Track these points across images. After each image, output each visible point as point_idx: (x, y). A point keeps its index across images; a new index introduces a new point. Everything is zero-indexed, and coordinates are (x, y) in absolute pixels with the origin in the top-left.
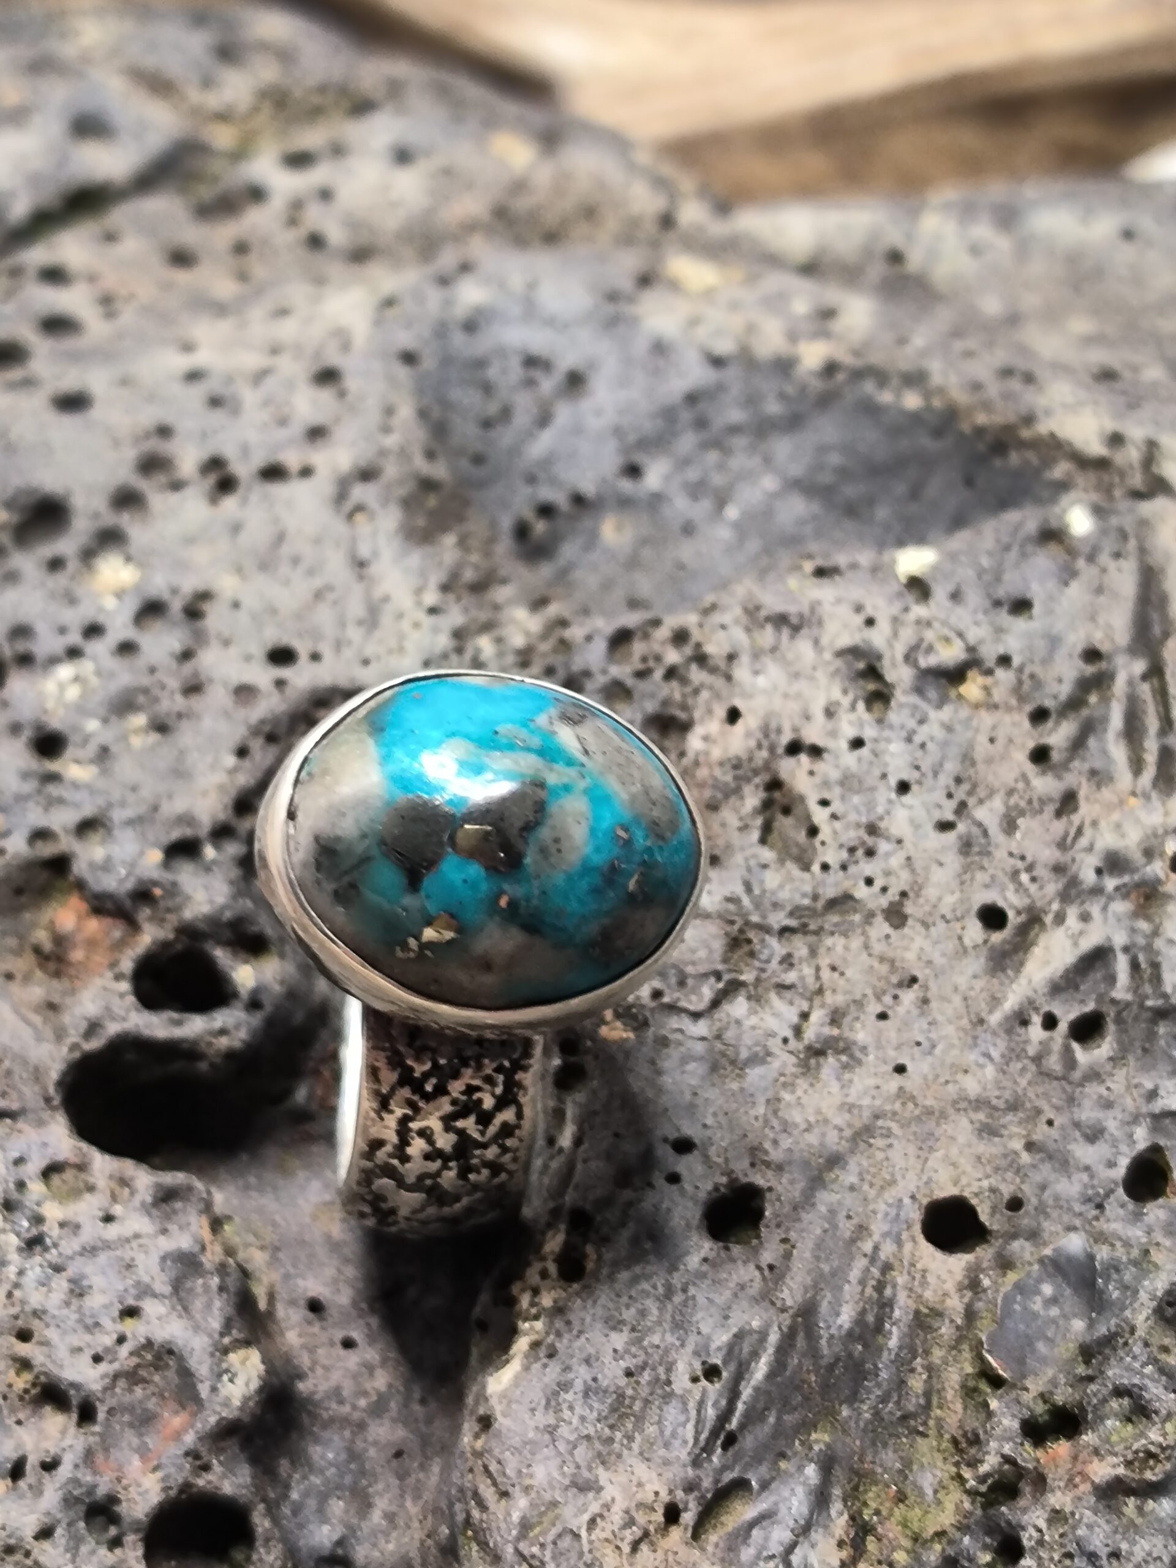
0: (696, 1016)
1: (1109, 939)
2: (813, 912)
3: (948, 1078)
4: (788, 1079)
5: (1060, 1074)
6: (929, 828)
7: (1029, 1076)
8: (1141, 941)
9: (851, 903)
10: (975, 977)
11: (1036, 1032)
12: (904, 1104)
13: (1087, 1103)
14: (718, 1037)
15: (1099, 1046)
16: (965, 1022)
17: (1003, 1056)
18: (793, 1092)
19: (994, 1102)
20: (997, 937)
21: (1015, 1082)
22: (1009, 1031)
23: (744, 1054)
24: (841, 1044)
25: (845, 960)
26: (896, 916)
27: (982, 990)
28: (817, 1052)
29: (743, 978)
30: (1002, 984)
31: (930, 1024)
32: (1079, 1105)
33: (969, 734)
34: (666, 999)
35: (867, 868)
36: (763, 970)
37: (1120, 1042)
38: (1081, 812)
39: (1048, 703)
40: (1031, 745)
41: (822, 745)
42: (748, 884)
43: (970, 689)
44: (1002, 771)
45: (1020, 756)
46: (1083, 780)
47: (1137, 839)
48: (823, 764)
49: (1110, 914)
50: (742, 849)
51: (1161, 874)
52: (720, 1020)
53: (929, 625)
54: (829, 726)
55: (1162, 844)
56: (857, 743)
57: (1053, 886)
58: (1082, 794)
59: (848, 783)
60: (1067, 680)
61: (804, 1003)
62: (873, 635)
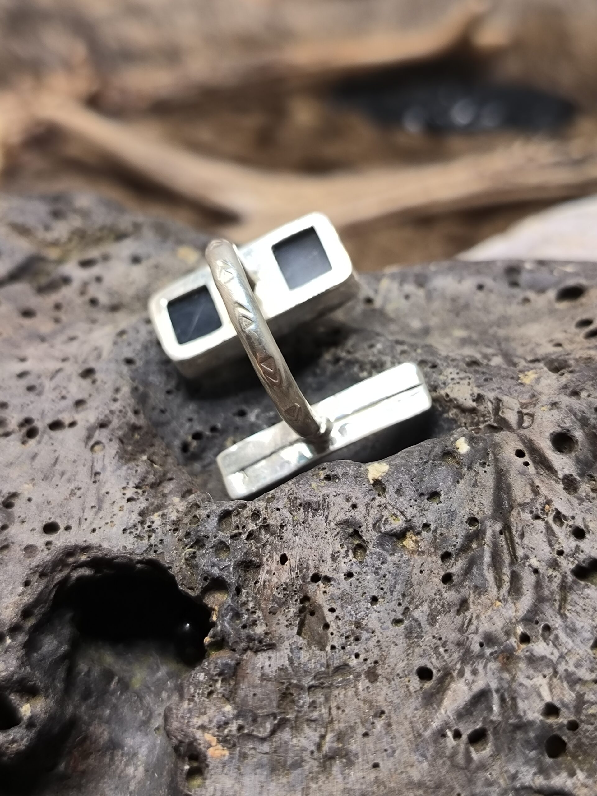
0: (263, 740)
1: (488, 685)
2: (326, 675)
3: (403, 770)
4: (314, 775)
5: (464, 766)
6: (389, 624)
7: (447, 767)
8: (506, 686)
9: (348, 668)
10: (416, 709)
11: (450, 741)
12: (378, 787)
13: (480, 783)
14: (275, 752)
15: (484, 749)
16: (411, 736)
17: (433, 756)
18: (317, 783)
19: (428, 783)
20: (428, 685)
21: (440, 772)
22: (436, 741)
23: (289, 762)
24: (344, 752)
25: (345, 702)
26: (372, 675)
27: (420, 717)
28: (330, 758)
29: (288, 717)
30: (431, 713)
31: (392, 738)
32: (475, 784)
33: (409, 569)
34: (246, 731)
35: (356, 648)
36: (299, 712)
37: (496, 746)
38: (471, 610)
39: (450, 549)
40: (443, 573)
41: (331, 576)
42: (291, 660)
43: (409, 543)
44: (428, 589)
45: (437, 580)
46: (471, 592)
47: (502, 625)
48: (331, 587)
49: (488, 670)
50: (288, 638)
51: (515, 645)
52: (276, 742)
53: (386, 507)
54: (335, 565)
55: (515, 628)
56: (349, 575)
57: (456, 656)
58: (471, 600)
59: (345, 598)
60: (460, 536)
61: (323, 730)
62: (356, 514)
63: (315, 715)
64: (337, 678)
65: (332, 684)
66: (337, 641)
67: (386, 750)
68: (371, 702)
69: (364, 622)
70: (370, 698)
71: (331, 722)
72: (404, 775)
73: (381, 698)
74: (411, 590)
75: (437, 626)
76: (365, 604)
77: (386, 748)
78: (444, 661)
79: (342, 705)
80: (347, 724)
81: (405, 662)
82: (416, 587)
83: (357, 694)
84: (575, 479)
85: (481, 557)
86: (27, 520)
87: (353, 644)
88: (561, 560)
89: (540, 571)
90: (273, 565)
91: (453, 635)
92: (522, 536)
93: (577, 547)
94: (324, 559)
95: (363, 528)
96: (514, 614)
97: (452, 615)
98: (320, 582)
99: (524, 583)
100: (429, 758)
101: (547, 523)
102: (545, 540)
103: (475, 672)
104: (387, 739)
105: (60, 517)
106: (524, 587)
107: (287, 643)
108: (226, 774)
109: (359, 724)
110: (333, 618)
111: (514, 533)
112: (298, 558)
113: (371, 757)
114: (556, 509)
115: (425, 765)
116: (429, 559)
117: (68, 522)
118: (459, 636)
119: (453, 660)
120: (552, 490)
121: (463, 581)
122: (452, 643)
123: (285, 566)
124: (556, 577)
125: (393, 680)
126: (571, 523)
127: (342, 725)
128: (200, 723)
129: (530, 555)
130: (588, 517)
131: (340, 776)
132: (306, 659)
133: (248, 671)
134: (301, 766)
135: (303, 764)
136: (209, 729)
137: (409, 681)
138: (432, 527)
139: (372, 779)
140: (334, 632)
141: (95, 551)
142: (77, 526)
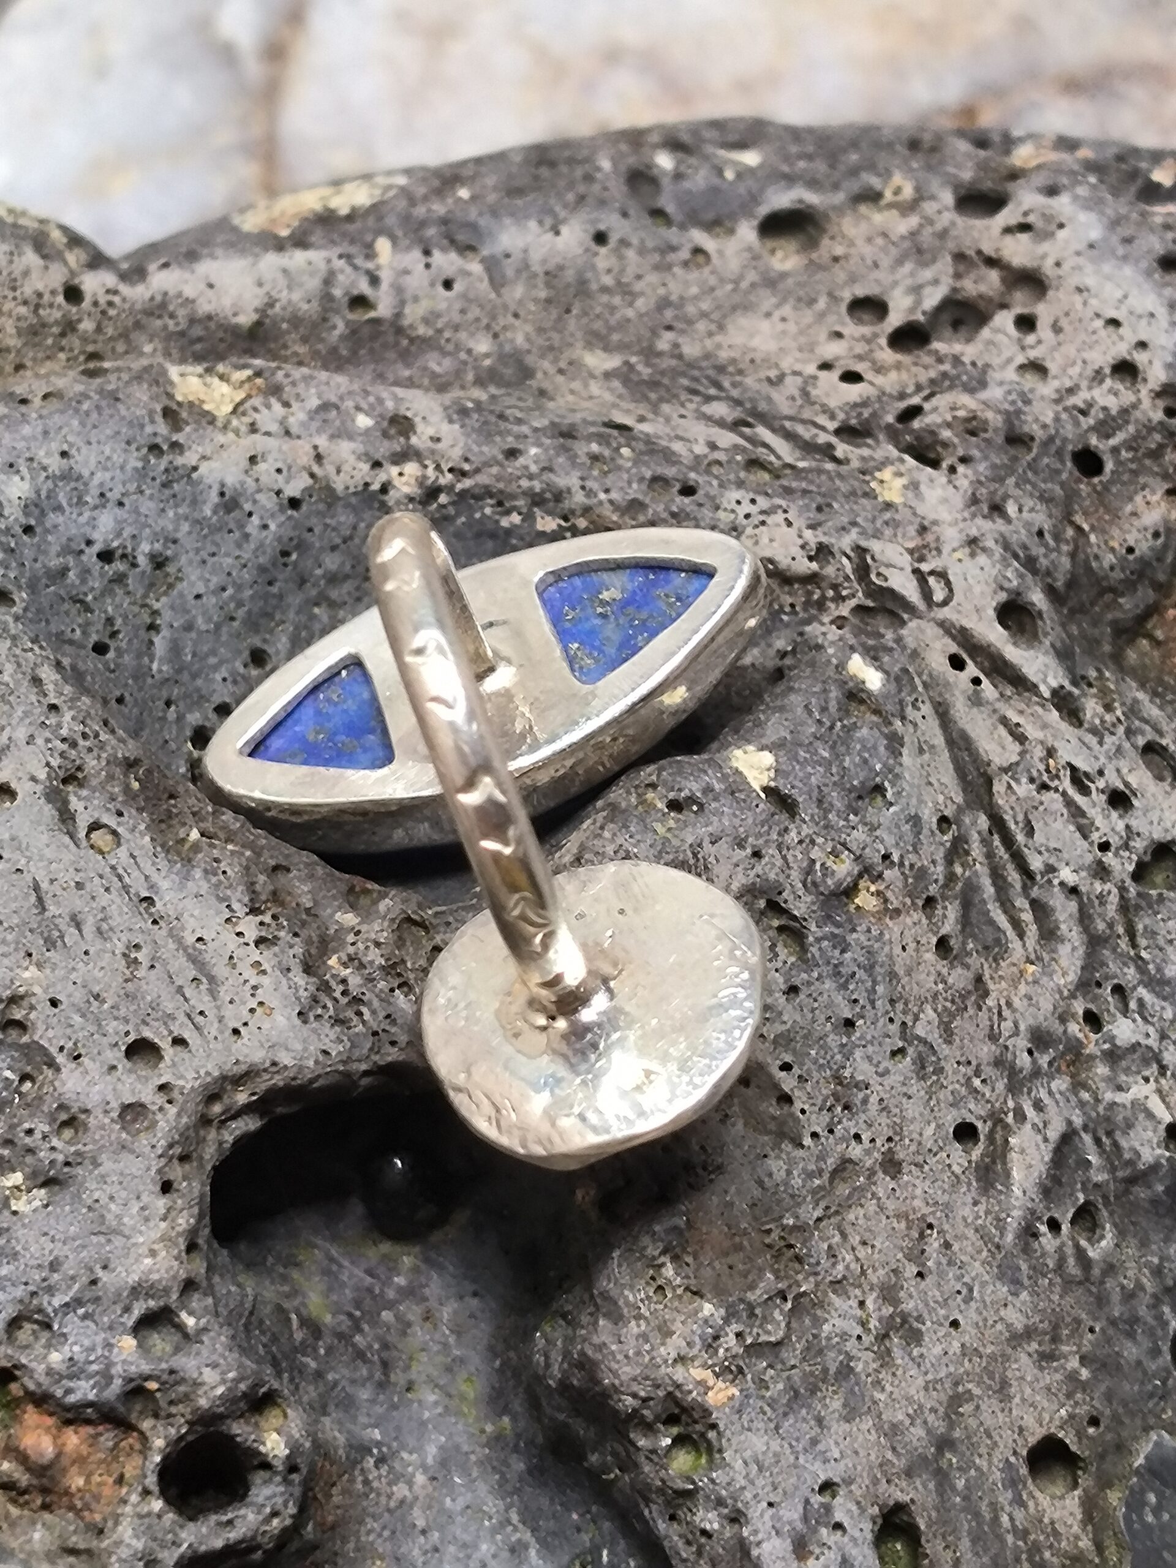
0: (778, 1345)
1: (1069, 1123)
3: (996, 1318)
4: (875, 1377)
5: (1082, 1277)
6: (886, 1062)
7: (1058, 1289)
8: (1093, 1114)
9: (851, 1166)
10: (976, 1203)
11: (1047, 1240)
12: (971, 1360)
15: (1103, 1237)
16: (985, 1253)
17: (1030, 1278)
18: (883, 1389)
19: (1040, 1327)
20: (976, 1152)
21: (1050, 1300)
22: (1026, 1249)
23: (832, 1369)
24: (899, 1320)
25: (870, 1230)
26: (892, 1166)
27: (987, 1215)
28: (884, 1337)
29: (803, 1289)
30: (999, 1202)
31: (959, 1268)
32: (1108, 1303)
33: (887, 949)
34: (749, 1340)
35: (851, 1125)
36: (817, 1273)
37: (1115, 1225)
38: (994, 994)
39: (933, 891)
40: (934, 940)
43: (868, 898)
44: (923, 975)
45: (931, 955)
46: (983, 959)
48: (769, 1024)
51: (1081, 1036)
53: (813, 843)
55: (1071, 1005)
56: (792, 992)
57: (1002, 1083)
58: (987, 976)
59: (800, 1036)
60: (938, 859)
61: (857, 1292)
62: (767, 869)
63: (839, 1270)
64: (843, 1190)
65: (841, 1207)
66: (818, 1123)
67: (959, 1293)
68: (907, 1215)
69: (847, 1072)
70: (903, 1209)
71: (864, 1273)
72: (1000, 1327)
73: (919, 1203)
74: (899, 988)
75: (957, 1041)
76: (836, 1039)
77: (958, 1288)
78: (988, 1101)
79: (867, 1236)
80: (887, 1269)
81: (934, 1124)
82: (905, 980)
83: (882, 1209)
84: (1071, 694)
85: (978, 887)
86: (82, 1051)
87: (845, 1119)
88: (1109, 858)
89: (1082, 889)
91: (985, 1049)
92: (1030, 829)
93: (1128, 827)
95: (788, 895)
96: (1062, 981)
97: (971, 1012)
99: (1060, 919)
100: (1026, 1282)
101: (1064, 794)
102: (1072, 828)
103: (1039, 1105)
104: (952, 1272)
106: (1062, 926)
107: (738, 1155)
108: (750, 1429)
109: (904, 1260)
110: (795, 1082)
111: (1013, 826)
113: (942, 1312)
114: (1069, 764)
115: (1024, 1296)
116: (908, 920)
117: (170, 1030)
118: (993, 1047)
119: (999, 1095)
120: (1046, 726)
121: (965, 942)
122: (988, 1064)
124: (1109, 893)
125: (926, 1162)
126: (1101, 784)
127: (881, 1272)
129: (1056, 864)
130: (1124, 766)
131: (910, 1364)
132: (783, 1172)
134: (850, 1371)
135: (853, 1364)
136: (692, 1359)
137: (948, 1156)
138: (896, 857)
139: (959, 1350)
140: (806, 1107)
141: (266, 1076)
142: (195, 1033)
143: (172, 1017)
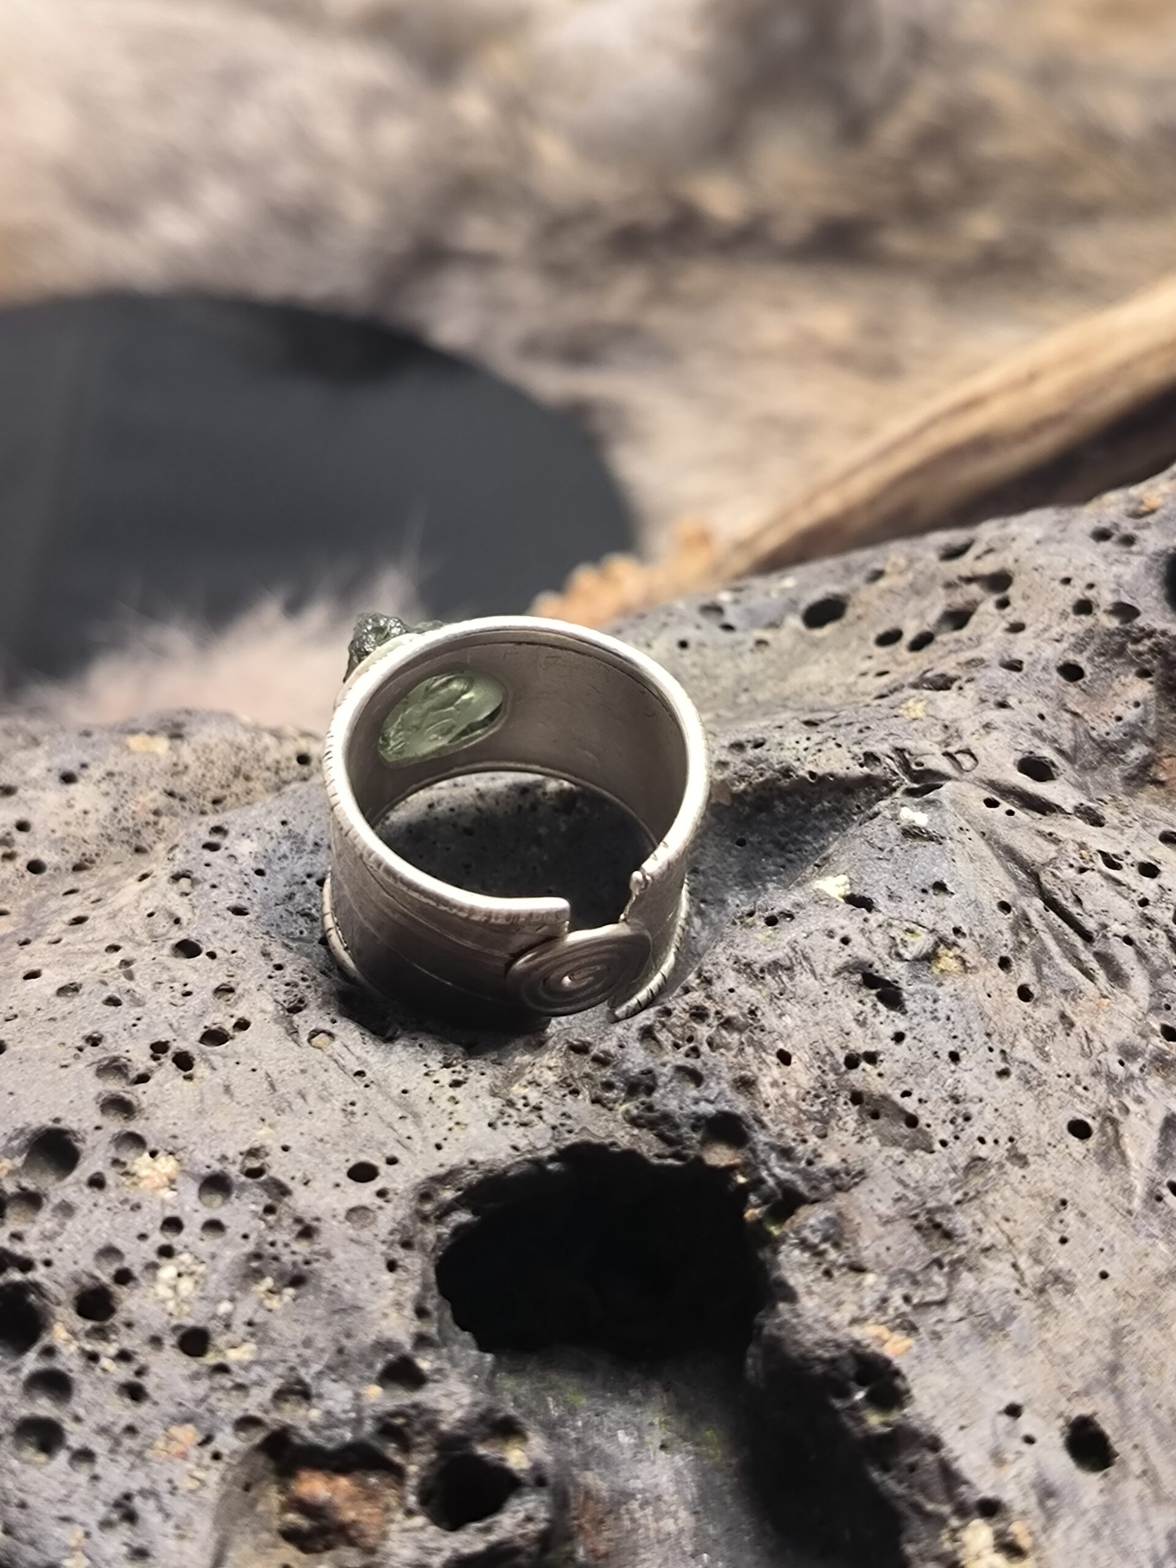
0: (942, 1303)
1: (1169, 1111)
2: (962, 1181)
3: (1140, 1266)
4: (1039, 1322)
6: (995, 1081)
9: (980, 1163)
12: (1125, 1301)
14: (971, 1312)
16: (1118, 1217)
17: (1163, 1231)
20: (1092, 1142)
22: (1153, 1209)
23: (998, 1318)
24: (1052, 1277)
25: (1009, 1209)
26: (1018, 1159)
27: (1113, 1188)
28: (1041, 1290)
29: (957, 1256)
30: (1122, 1177)
31: (1098, 1230)
33: (973, 996)
34: (915, 1301)
35: (973, 1130)
36: (965, 1243)
38: (1078, 1024)
39: (1005, 953)
40: (1015, 988)
41: (873, 1049)
42: (901, 1182)
43: (948, 961)
44: (1011, 1015)
45: (1015, 999)
46: (1062, 1000)
47: (1130, 1028)
48: (884, 1064)
49: (1153, 1091)
50: (874, 1156)
51: (1163, 1046)
52: (961, 1298)
53: (890, 925)
54: (869, 1032)
55: (1148, 1024)
56: (899, 1037)
57: (1102, 1088)
58: (1069, 1013)
59: (913, 1069)
60: (1004, 930)
61: (1009, 1256)
62: (855, 949)
63: (986, 1240)
64: (976, 1182)
65: (978, 1192)
66: (943, 1132)
67: (1102, 1250)
68: (1040, 1195)
69: (960, 1092)
70: (1034, 1191)
71: (1010, 1241)
72: (1145, 1272)
73: (1049, 1184)
74: (992, 1024)
75: (1054, 1060)
76: (945, 1067)
77: (1100, 1245)
78: (1092, 1102)
79: (1008, 1214)
80: (1031, 1237)
81: (1047, 1123)
82: (995, 1018)
83: (1016, 1192)
84: (1089, 808)
85: (1044, 950)
86: (310, 1177)
87: (967, 1127)
88: (1149, 911)
89: (1134, 936)
90: (776, 1071)
91: (1080, 1064)
92: (1078, 901)
93: (1159, 887)
94: (846, 1030)
95: (878, 965)
96: (1135, 1007)
97: (1061, 1038)
98: (863, 1064)
99: (1121, 961)
100: (1161, 1235)
101: (1100, 872)
102: (1114, 894)
103: (1139, 1100)
104: (1092, 1234)
105: (361, 1151)
106: (1125, 967)
107: (877, 1163)
108: (931, 1371)
109: (1046, 1230)
110: (917, 1104)
111: (1064, 902)
112: (807, 1045)
113: (1090, 1266)
114: (1099, 851)
115: (1162, 1247)
116: (988, 974)
117: (383, 1155)
118: (1087, 1062)
119: (1101, 1097)
120: (1072, 830)
121: (1043, 988)
122: (1086, 1075)
123: (793, 1065)
124: (1157, 935)
125: (1047, 1153)
126: (1129, 860)
127: (1027, 1240)
128: (848, 1317)
129: (1106, 922)
130: (1146, 847)
131: (1070, 1309)
132: (920, 1171)
133: (858, 1219)
134: (1015, 1318)
135: (1016, 1312)
136: (865, 1319)
137: (1067, 1147)
138: (965, 930)
139: (1112, 1294)
140: (930, 1122)
141: (468, 1172)
142: (404, 1151)
143: (384, 1144)
